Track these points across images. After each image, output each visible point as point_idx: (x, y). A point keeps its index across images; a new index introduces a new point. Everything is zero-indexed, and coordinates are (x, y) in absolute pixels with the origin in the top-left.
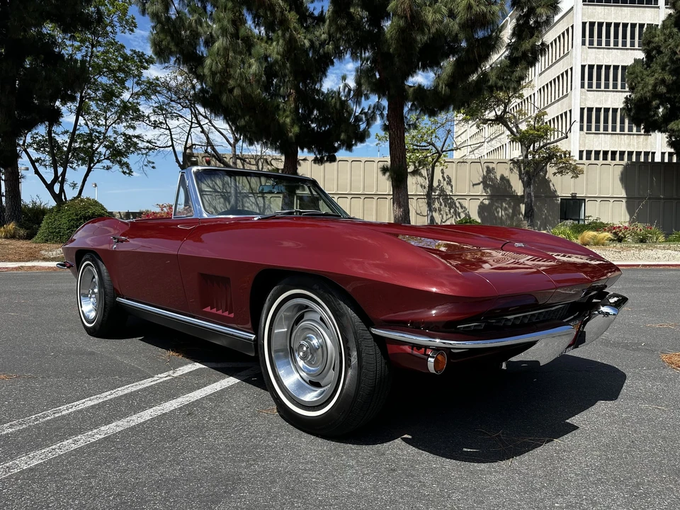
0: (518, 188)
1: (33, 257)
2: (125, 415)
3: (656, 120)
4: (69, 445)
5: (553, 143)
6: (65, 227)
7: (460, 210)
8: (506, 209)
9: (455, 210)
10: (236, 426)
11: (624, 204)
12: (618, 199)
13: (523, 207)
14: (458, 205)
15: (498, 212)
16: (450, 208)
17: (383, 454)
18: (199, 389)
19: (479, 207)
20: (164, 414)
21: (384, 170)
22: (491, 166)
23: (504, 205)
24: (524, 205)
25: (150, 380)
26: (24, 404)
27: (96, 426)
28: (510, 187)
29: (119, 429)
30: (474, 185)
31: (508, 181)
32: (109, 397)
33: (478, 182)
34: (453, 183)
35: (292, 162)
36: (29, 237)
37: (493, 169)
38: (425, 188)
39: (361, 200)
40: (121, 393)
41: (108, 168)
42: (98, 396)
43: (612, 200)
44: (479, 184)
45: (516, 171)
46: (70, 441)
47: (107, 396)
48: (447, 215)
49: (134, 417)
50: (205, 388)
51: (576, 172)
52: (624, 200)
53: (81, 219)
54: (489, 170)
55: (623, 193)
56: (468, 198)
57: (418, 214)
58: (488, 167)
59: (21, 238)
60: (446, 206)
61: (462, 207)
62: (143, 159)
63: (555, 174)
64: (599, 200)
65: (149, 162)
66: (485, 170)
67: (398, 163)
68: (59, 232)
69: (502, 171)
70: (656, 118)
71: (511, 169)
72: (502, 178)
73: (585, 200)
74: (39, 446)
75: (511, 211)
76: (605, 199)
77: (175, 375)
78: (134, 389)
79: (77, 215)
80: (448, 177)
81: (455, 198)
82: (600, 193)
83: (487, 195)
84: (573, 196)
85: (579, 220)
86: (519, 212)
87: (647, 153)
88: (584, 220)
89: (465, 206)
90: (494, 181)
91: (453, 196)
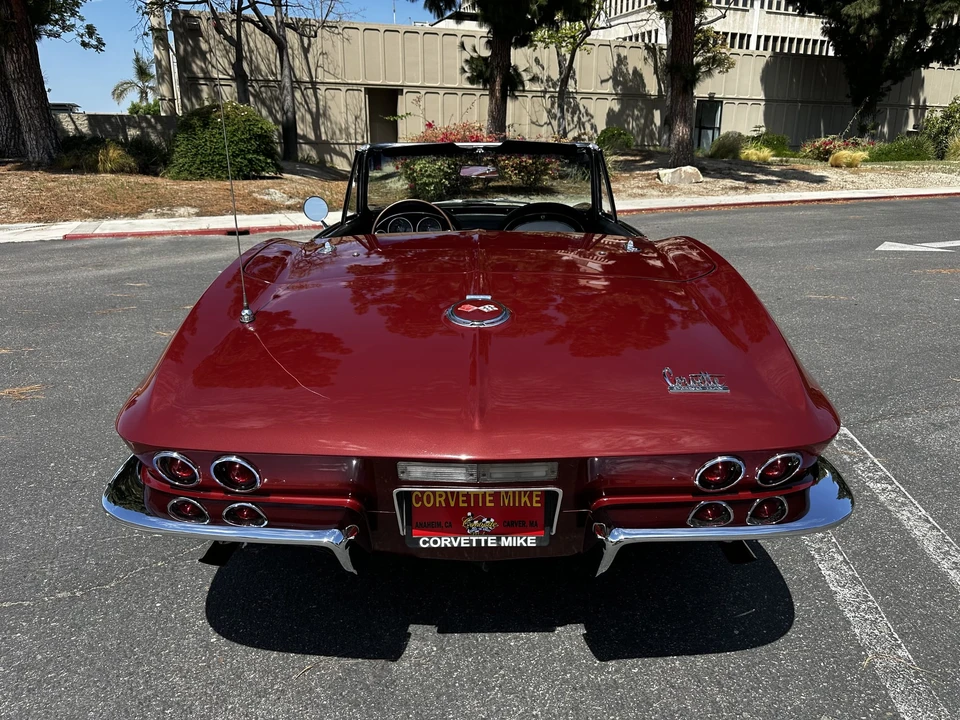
0: (652, 86)
5: (709, 23)
7: (584, 119)
8: (637, 118)
9: (579, 119)
11: (762, 108)
12: (756, 102)
13: (657, 114)
14: (583, 110)
15: (629, 123)
16: (573, 113)
19: (608, 114)
22: (624, 52)
23: (636, 112)
24: (658, 112)
28: (644, 86)
30: (602, 82)
31: (641, 76)
33: (607, 77)
34: (578, 76)
37: (625, 57)
38: (542, 82)
43: (750, 103)
44: (607, 80)
45: (651, 62)
52: (763, 103)
54: (621, 60)
55: (762, 97)
56: (595, 97)
57: (533, 122)
58: (619, 56)
61: (587, 114)
64: (737, 102)
66: (616, 58)
69: (637, 60)
71: (645, 59)
72: (635, 71)
73: (722, 102)
75: (642, 121)
76: (743, 101)
81: (578, 97)
82: (738, 94)
83: (616, 94)
84: (711, 96)
85: (713, 129)
86: (652, 122)
87: (742, 36)
88: (719, 129)
89: (591, 111)
90: (624, 76)
91: (577, 93)
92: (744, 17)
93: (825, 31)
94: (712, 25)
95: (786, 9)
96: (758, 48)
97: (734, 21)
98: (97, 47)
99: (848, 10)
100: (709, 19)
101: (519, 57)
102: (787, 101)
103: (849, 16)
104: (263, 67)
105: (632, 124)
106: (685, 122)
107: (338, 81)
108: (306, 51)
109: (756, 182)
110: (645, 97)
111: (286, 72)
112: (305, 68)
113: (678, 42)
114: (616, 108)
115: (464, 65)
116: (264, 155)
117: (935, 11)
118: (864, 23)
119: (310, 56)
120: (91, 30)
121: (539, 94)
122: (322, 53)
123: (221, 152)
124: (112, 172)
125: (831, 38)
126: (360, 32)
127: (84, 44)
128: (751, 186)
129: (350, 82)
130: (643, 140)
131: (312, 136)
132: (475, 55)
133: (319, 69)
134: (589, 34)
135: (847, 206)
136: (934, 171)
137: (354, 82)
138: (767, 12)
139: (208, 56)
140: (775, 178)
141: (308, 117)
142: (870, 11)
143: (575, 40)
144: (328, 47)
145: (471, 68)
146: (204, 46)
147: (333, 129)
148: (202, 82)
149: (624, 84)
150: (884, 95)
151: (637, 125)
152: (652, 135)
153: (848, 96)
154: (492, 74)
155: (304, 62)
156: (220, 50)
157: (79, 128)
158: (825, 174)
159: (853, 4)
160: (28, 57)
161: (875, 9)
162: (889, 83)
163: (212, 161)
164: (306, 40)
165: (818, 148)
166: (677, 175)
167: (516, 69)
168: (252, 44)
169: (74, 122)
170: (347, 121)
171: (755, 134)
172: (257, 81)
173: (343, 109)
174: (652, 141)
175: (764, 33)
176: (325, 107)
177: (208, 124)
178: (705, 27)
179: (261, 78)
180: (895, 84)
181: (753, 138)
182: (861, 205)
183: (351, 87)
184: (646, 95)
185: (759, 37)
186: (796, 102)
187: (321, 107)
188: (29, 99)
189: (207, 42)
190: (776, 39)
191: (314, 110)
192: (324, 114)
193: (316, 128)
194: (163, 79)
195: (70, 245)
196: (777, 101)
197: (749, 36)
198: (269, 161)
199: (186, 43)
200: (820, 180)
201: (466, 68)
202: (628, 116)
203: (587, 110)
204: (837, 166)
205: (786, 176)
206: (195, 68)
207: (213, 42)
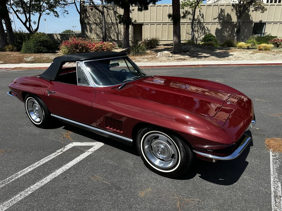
0: (234, 19)
1: (21, 61)
2: (41, 178)
4: (18, 197)
6: (32, 46)
7: (207, 32)
9: (205, 32)
10: (81, 187)
14: (206, 29)
16: (202, 30)
17: (131, 208)
18: (71, 161)
19: (216, 30)
20: (55, 178)
21: (169, 16)
22: (223, 8)
25: (54, 154)
26: (5, 170)
27: (29, 185)
28: (231, 19)
29: (38, 188)
30: (214, 19)
31: (230, 16)
32: (37, 166)
34: (204, 17)
35: (127, 11)
36: (19, 50)
37: (224, 10)
38: (191, 20)
39: (161, 25)
40: (42, 163)
41: (48, 14)
42: (33, 165)
44: (216, 18)
45: (235, 11)
46: (19, 195)
47: (37, 165)
48: (201, 34)
49: (44, 180)
50: (74, 160)
51: (263, 9)
53: (38, 42)
54: (222, 11)
56: (211, 24)
57: (187, 33)
58: (221, 9)
59: (15, 51)
60: (200, 29)
61: (208, 30)
62: (62, 10)
63: (253, 11)
64: (272, 23)
65: (65, 11)
66: (220, 10)
67: (176, 12)
68: (30, 49)
69: (229, 11)
71: (232, 10)
72: (228, 14)
73: (266, 23)
74: (7, 198)
75: (230, 32)
76: (276, 23)
77: (63, 151)
78: (47, 160)
79: (36, 41)
80: (202, 14)
81: (205, 24)
82: (274, 20)
83: (220, 22)
84: (260, 21)
85: (261, 33)
88: (264, 33)
89: (209, 29)
90: (224, 16)
91: (204, 22)
105: (226, 34)
108: (115, 14)
112: (115, 19)
114: (220, 28)
121: (190, 23)
126: (131, 7)
127: (55, 16)
139: (89, 18)
146: (88, 15)
149: (223, 19)
156: (92, 16)
157: (58, 37)
184: (232, 22)
187: (119, 31)
191: (117, 32)
192: (120, 33)
193: (118, 37)
199: (83, 14)
202: (224, 31)
203: (208, 28)
206: (85, 21)
207: (90, 14)
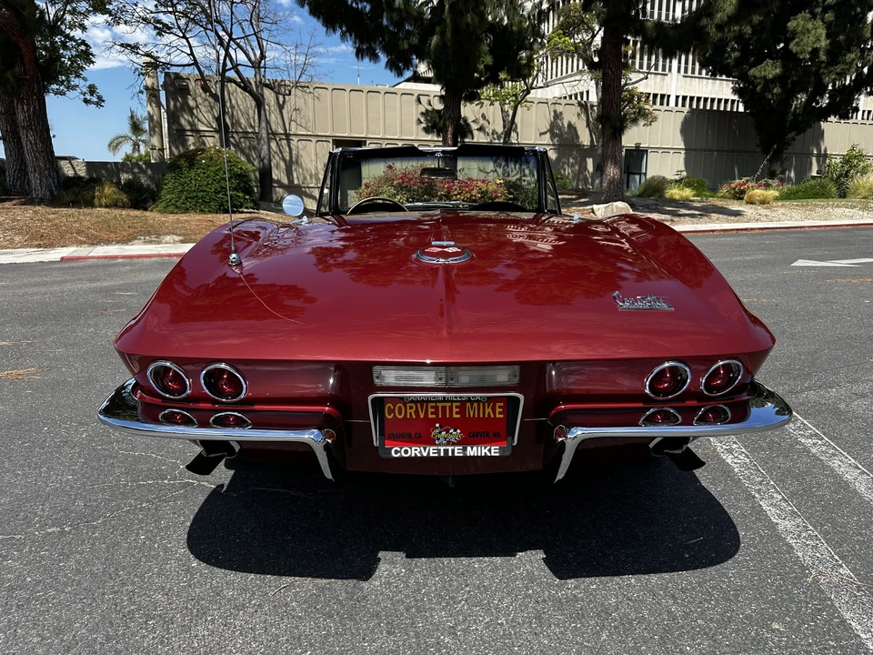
0: (585, 138)
3: (728, 63)
5: (633, 83)
8: (573, 165)
11: (682, 156)
12: (677, 150)
13: (590, 162)
15: (565, 170)
22: (559, 109)
23: (571, 160)
24: (591, 160)
28: (578, 137)
30: (541, 134)
31: (575, 129)
33: (545, 130)
34: (518, 130)
37: (561, 113)
38: (488, 135)
43: (672, 151)
44: (546, 133)
45: (583, 116)
52: (683, 152)
54: (557, 116)
55: (682, 146)
57: (481, 171)
58: (555, 112)
64: (660, 151)
66: (552, 114)
69: (571, 115)
70: (729, 61)
71: (579, 115)
72: (570, 125)
73: (647, 151)
75: (577, 168)
76: (666, 150)
82: (661, 144)
83: (553, 145)
84: (638, 146)
85: (640, 174)
86: (586, 169)
87: (663, 96)
88: (645, 174)
90: (561, 129)
91: (519, 143)
92: (663, 80)
93: (735, 91)
94: (636, 85)
95: (700, 73)
96: (677, 105)
97: (655, 83)
98: (97, 104)
99: (753, 72)
100: (634, 80)
101: (468, 111)
102: (704, 150)
103: (755, 77)
104: (242, 121)
105: (568, 171)
106: (616, 164)
107: (309, 133)
108: (281, 107)
109: (680, 215)
110: (579, 147)
111: (263, 124)
112: (280, 122)
113: (608, 96)
114: (554, 157)
115: (420, 117)
116: (243, 192)
117: (830, 72)
118: (768, 83)
119: (284, 112)
120: (92, 89)
122: (295, 109)
123: (205, 189)
124: (107, 206)
125: (740, 97)
126: (329, 92)
127: (86, 101)
128: (676, 219)
129: (319, 134)
130: (578, 184)
131: (285, 181)
132: (430, 108)
133: (292, 123)
134: (528, 93)
135: (762, 235)
136: (838, 206)
137: (323, 134)
138: (684, 76)
139: (195, 111)
140: (697, 212)
141: (282, 164)
142: (774, 72)
143: (517, 98)
144: (300, 103)
145: (427, 120)
146: (192, 103)
147: (304, 174)
148: (189, 133)
149: (560, 136)
150: (789, 145)
151: (572, 171)
152: (586, 180)
153: (758, 146)
154: (444, 124)
155: (279, 117)
156: (205, 106)
157: (78, 173)
158: (741, 209)
159: (759, 67)
160: (37, 108)
161: (778, 71)
162: (793, 134)
163: (196, 197)
164: (281, 98)
165: (734, 189)
166: (610, 209)
167: (465, 120)
168: (233, 102)
169: (74, 168)
170: (316, 168)
171: (677, 178)
172: (237, 133)
173: (313, 158)
174: (586, 186)
175: (681, 94)
176: (297, 156)
177: (193, 165)
178: (630, 87)
179: (241, 130)
180: (798, 135)
181: (676, 181)
182: (776, 233)
183: (321, 139)
184: (580, 145)
185: (677, 97)
186: (712, 151)
187: (294, 156)
188: (36, 143)
189: (195, 99)
190: (692, 98)
191: (288, 158)
192: (297, 162)
193: (289, 173)
194: (154, 131)
195: (67, 265)
196: (695, 150)
197: (669, 96)
198: (247, 197)
199: (176, 100)
200: (737, 214)
201: (422, 120)
202: (564, 163)
204: (751, 202)
205: (706, 211)
206: (183, 121)
207: (199, 100)
